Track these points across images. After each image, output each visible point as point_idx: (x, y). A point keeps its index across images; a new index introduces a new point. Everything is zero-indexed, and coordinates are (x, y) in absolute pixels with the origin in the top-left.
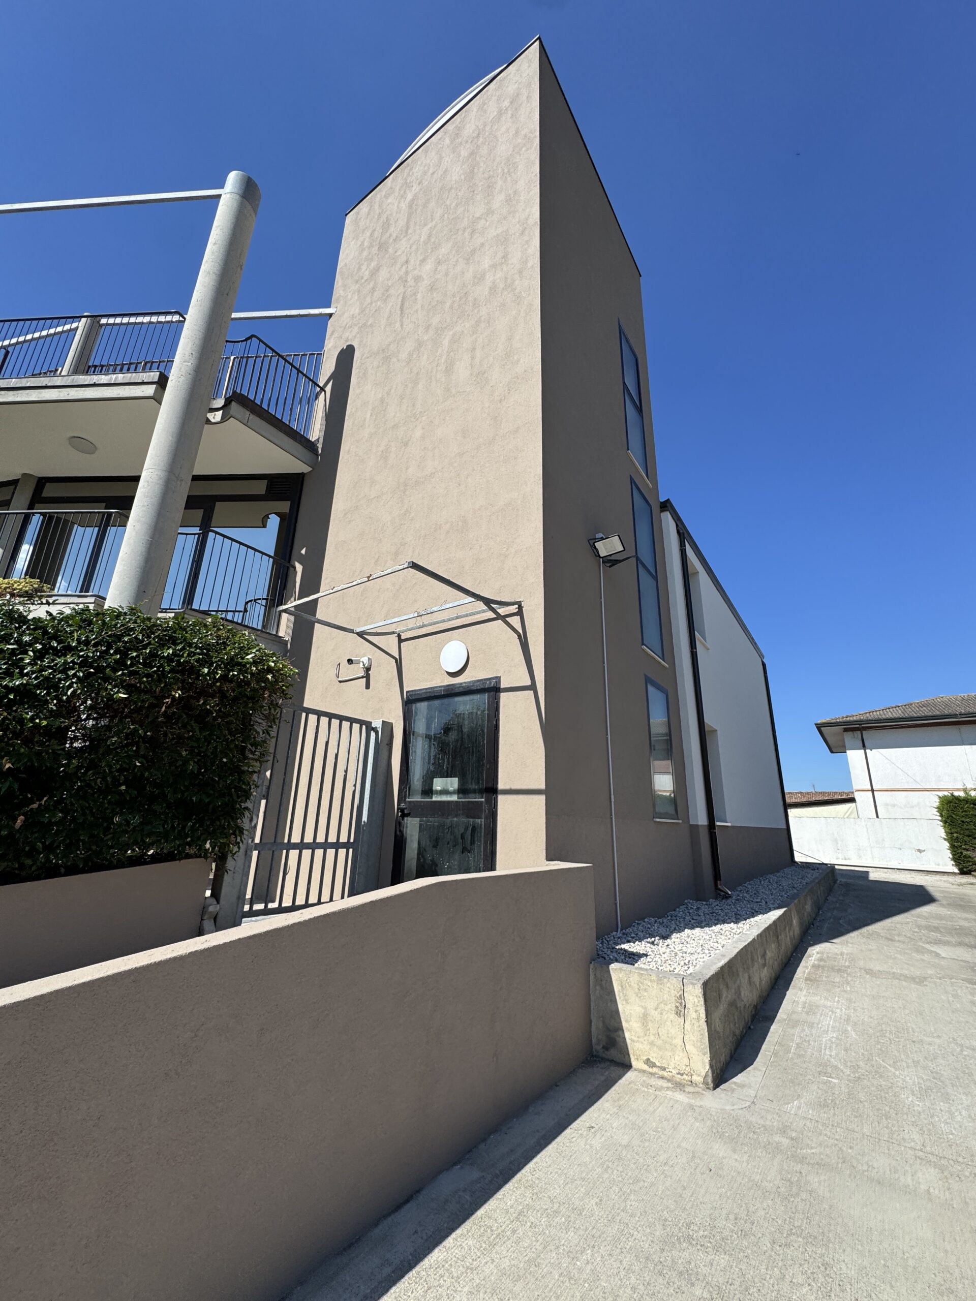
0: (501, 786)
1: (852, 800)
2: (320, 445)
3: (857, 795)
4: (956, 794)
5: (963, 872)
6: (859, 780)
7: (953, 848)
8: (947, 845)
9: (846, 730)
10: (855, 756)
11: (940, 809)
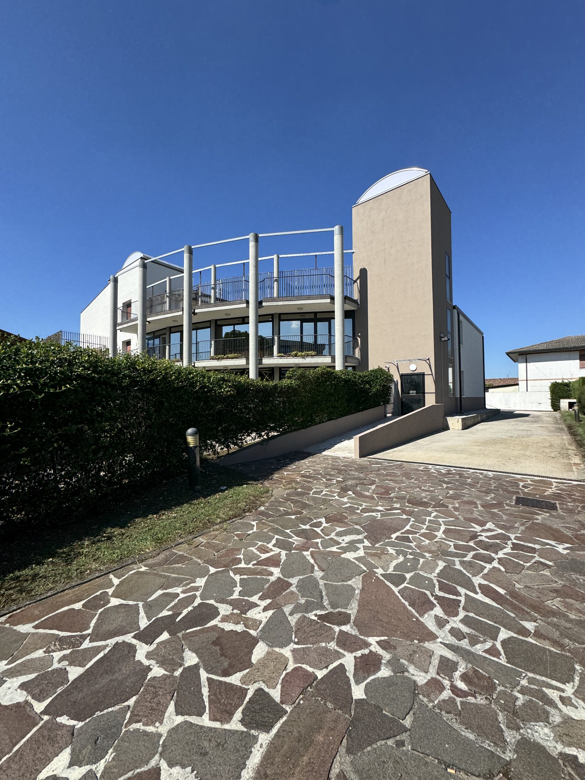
0: (426, 392)
1: (518, 384)
2: (359, 301)
3: (520, 383)
4: (558, 381)
5: (554, 411)
6: (522, 376)
7: (552, 402)
8: (550, 401)
9: (519, 355)
10: (522, 366)
11: (550, 387)
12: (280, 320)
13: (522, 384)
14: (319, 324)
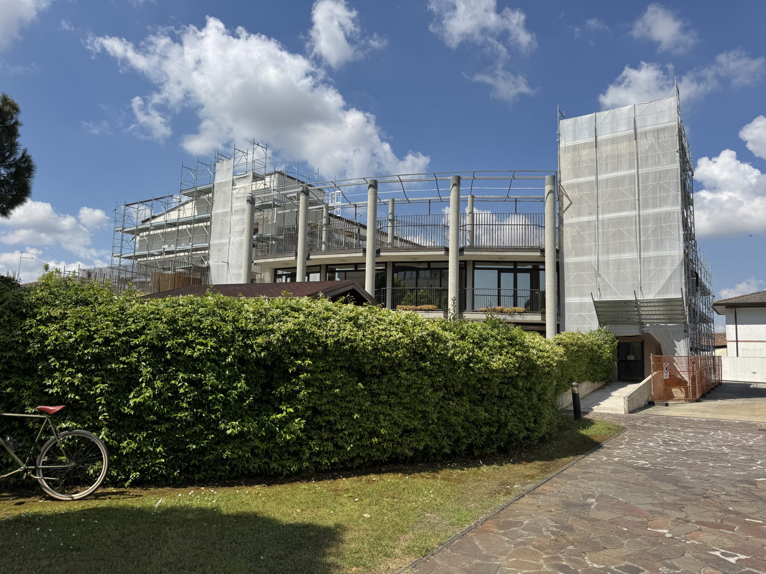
1: (725, 346)
3: (728, 344)
6: (730, 337)
9: (727, 307)
10: (730, 328)
12: (474, 268)
13: (731, 346)
14: (519, 275)
